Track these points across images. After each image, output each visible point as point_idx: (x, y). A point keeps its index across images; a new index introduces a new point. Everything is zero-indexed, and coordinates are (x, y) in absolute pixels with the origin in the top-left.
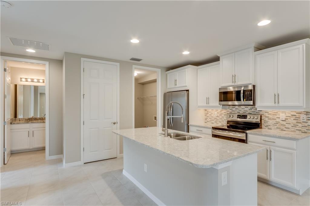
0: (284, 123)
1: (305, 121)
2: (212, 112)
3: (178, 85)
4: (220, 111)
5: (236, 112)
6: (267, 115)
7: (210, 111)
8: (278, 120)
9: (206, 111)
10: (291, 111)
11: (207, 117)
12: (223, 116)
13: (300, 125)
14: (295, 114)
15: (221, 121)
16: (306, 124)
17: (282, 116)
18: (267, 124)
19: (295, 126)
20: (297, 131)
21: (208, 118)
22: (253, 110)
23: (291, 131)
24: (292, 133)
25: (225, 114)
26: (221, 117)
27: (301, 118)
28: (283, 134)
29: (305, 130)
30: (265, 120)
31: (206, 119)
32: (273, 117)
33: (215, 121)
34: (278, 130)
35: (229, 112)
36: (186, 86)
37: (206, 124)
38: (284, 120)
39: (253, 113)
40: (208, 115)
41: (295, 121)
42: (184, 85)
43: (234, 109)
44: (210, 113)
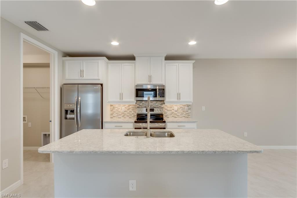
0: (176, 113)
1: (187, 110)
2: (119, 107)
3: (85, 77)
4: (128, 106)
5: (143, 106)
6: (166, 108)
7: (117, 106)
8: (173, 111)
9: (112, 107)
10: (180, 105)
11: (113, 112)
12: (130, 110)
13: (184, 113)
14: (182, 106)
15: (129, 115)
16: (187, 112)
17: (176, 108)
18: (166, 114)
19: (182, 114)
20: (183, 117)
21: (115, 113)
22: (157, 105)
23: (180, 118)
24: (181, 119)
25: (132, 108)
26: (128, 111)
27: (185, 109)
28: (175, 120)
29: (187, 116)
30: (165, 111)
31: (112, 114)
32: (170, 109)
33: (122, 116)
34: (173, 118)
35: (136, 107)
36: (99, 79)
37: (112, 119)
38: (176, 110)
39: (156, 107)
40: (114, 110)
41: (182, 111)
42: (96, 78)
43: (141, 104)
44: (116, 109)
